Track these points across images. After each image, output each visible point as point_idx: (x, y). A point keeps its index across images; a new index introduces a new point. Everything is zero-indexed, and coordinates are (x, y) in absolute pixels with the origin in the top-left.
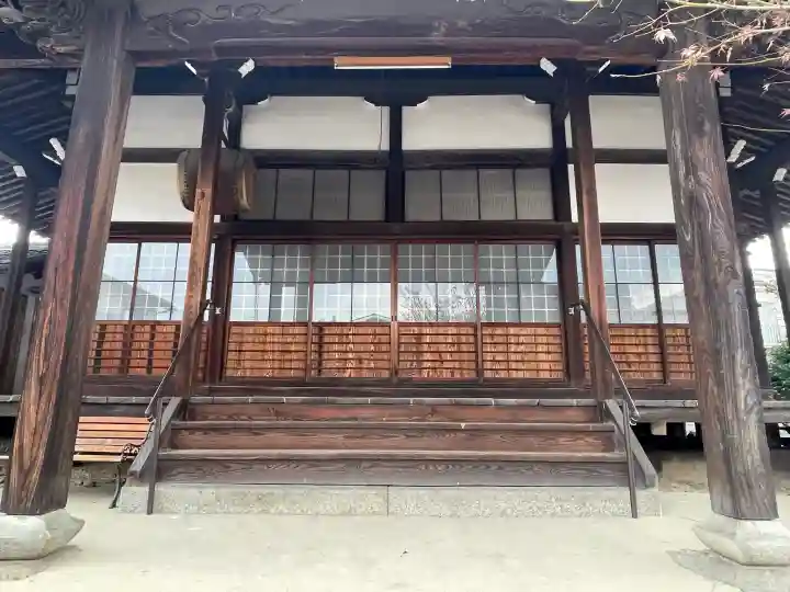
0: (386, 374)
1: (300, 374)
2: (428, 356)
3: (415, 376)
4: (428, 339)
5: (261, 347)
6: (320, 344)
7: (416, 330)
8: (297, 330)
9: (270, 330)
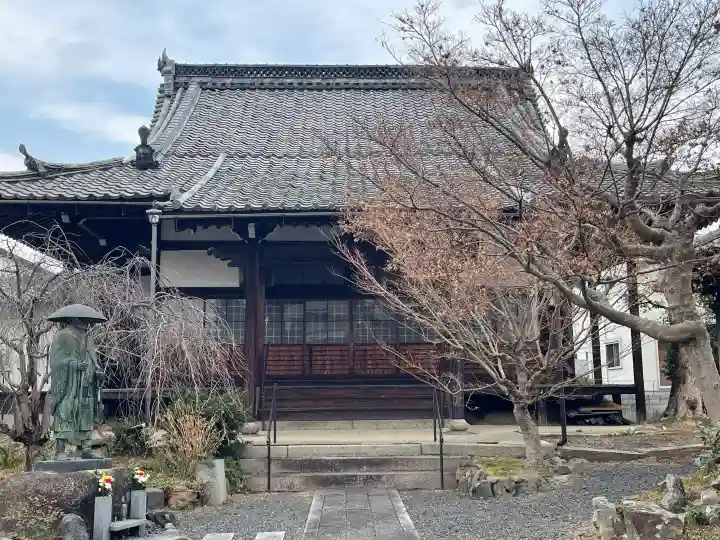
0: (347, 372)
1: (300, 373)
2: (370, 362)
3: (363, 373)
4: (370, 353)
5: (277, 358)
6: (310, 356)
7: (364, 348)
8: (296, 348)
9: (282, 348)
